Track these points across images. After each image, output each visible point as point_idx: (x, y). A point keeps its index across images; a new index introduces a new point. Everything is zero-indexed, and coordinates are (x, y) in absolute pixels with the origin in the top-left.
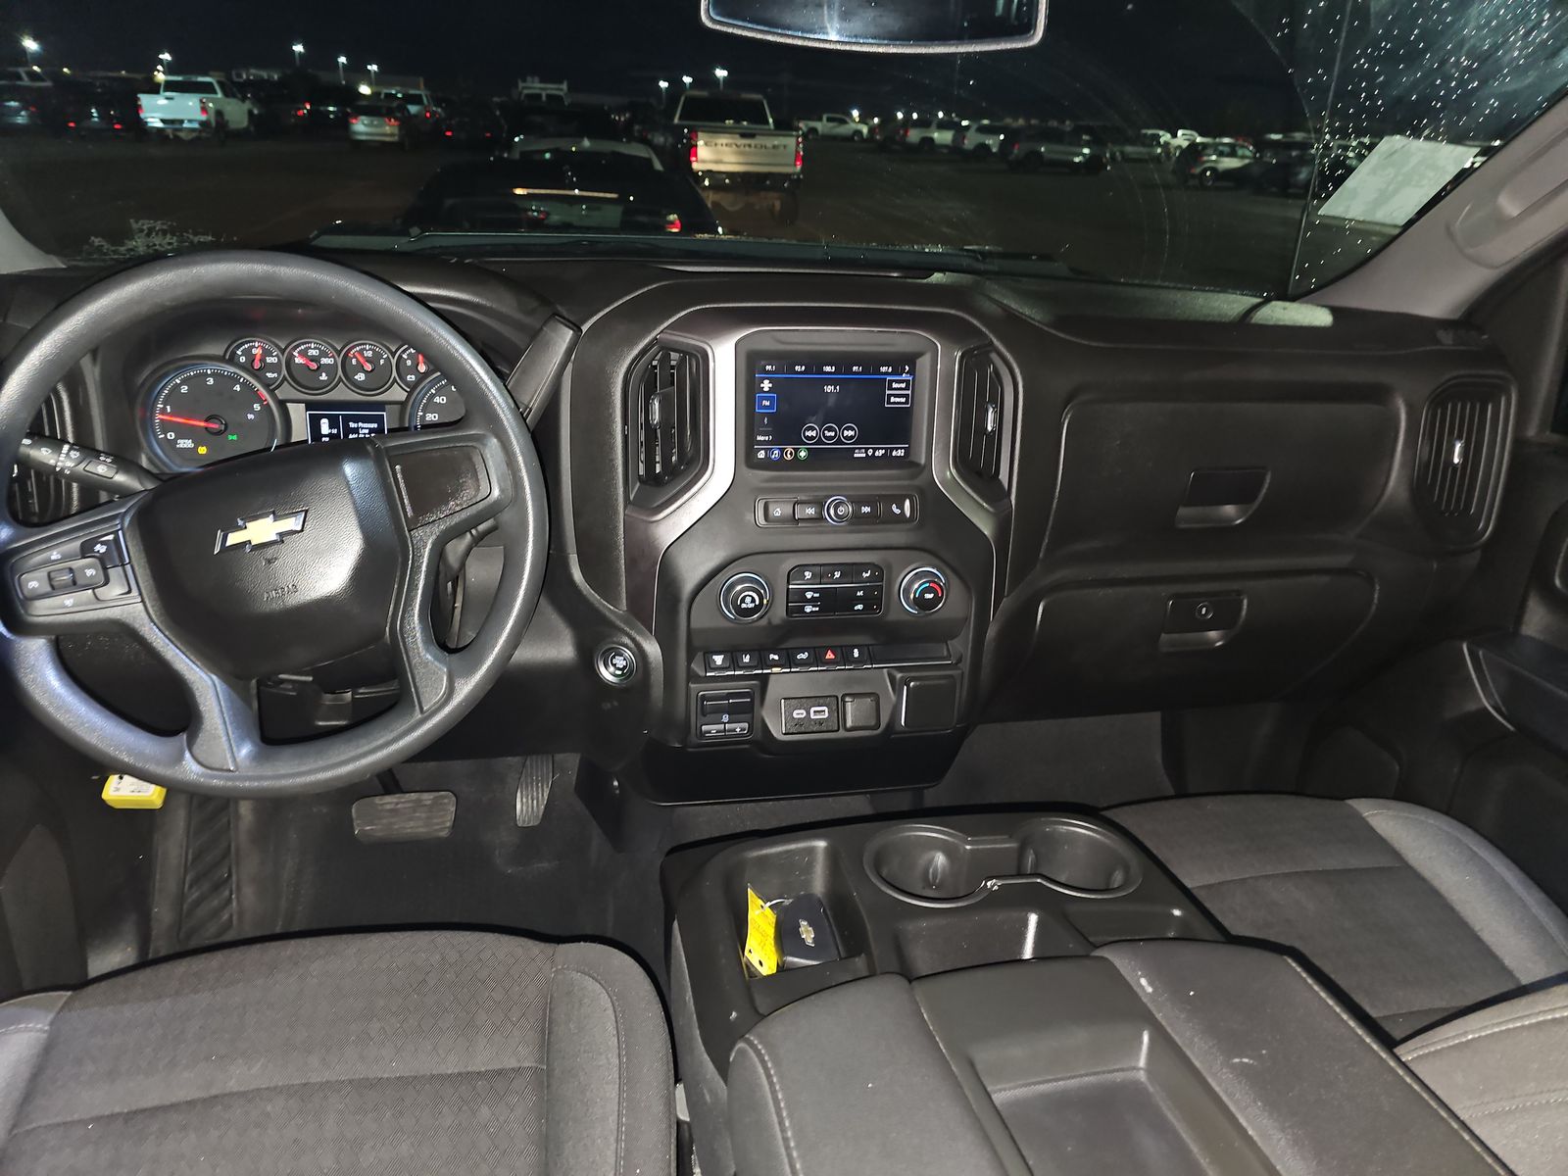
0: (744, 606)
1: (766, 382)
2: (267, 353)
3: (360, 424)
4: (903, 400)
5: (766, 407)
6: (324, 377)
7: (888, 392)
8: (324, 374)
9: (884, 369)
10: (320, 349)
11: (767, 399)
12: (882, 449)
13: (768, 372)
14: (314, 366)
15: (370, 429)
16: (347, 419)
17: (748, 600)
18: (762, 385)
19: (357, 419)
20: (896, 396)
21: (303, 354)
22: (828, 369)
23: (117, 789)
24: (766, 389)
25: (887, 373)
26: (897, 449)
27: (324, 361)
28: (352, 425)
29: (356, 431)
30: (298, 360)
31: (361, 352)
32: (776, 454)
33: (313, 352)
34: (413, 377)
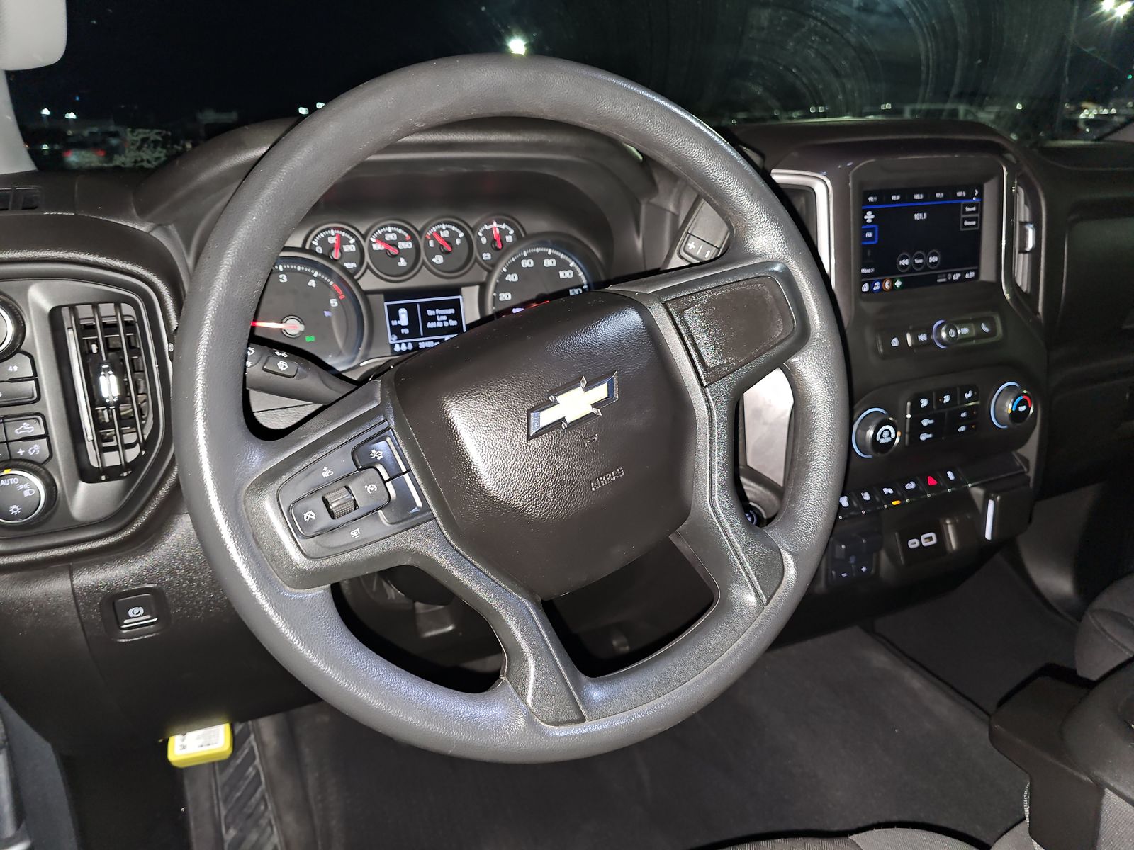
0: (882, 441)
1: (869, 213)
2: (344, 241)
3: (438, 311)
4: (974, 223)
5: (869, 239)
6: (402, 263)
7: (963, 216)
8: (402, 260)
9: (959, 194)
10: (397, 233)
11: (869, 230)
12: (958, 272)
13: (872, 203)
14: (393, 251)
15: (447, 315)
16: (425, 306)
17: (886, 434)
18: (865, 217)
19: (434, 306)
20: (969, 220)
21: (381, 239)
22: (917, 197)
23: (184, 747)
24: (869, 221)
25: (962, 198)
26: (969, 271)
27: (402, 245)
28: (430, 313)
29: (434, 319)
30: (377, 247)
31: (438, 232)
32: (877, 286)
33: (391, 237)
34: (489, 255)
